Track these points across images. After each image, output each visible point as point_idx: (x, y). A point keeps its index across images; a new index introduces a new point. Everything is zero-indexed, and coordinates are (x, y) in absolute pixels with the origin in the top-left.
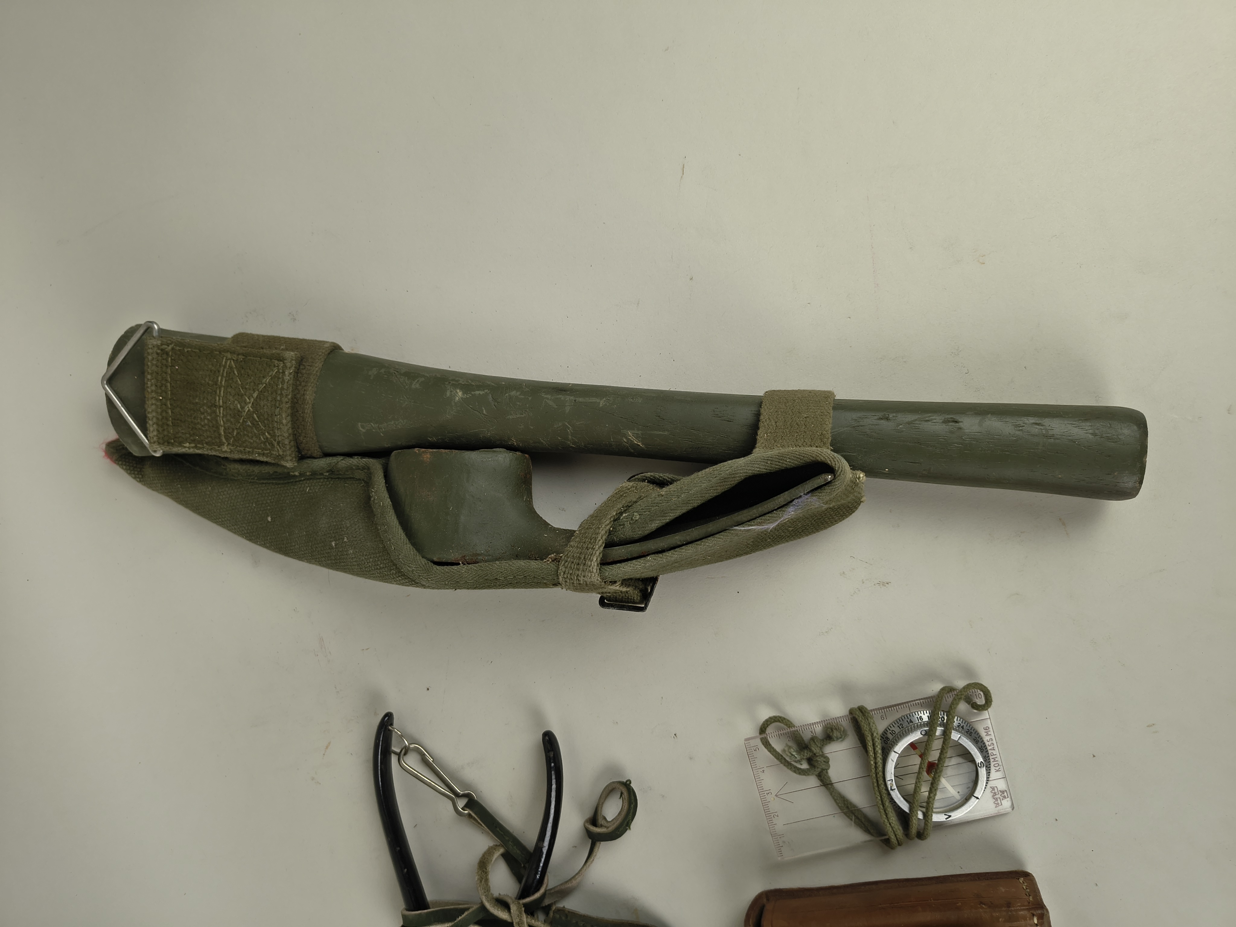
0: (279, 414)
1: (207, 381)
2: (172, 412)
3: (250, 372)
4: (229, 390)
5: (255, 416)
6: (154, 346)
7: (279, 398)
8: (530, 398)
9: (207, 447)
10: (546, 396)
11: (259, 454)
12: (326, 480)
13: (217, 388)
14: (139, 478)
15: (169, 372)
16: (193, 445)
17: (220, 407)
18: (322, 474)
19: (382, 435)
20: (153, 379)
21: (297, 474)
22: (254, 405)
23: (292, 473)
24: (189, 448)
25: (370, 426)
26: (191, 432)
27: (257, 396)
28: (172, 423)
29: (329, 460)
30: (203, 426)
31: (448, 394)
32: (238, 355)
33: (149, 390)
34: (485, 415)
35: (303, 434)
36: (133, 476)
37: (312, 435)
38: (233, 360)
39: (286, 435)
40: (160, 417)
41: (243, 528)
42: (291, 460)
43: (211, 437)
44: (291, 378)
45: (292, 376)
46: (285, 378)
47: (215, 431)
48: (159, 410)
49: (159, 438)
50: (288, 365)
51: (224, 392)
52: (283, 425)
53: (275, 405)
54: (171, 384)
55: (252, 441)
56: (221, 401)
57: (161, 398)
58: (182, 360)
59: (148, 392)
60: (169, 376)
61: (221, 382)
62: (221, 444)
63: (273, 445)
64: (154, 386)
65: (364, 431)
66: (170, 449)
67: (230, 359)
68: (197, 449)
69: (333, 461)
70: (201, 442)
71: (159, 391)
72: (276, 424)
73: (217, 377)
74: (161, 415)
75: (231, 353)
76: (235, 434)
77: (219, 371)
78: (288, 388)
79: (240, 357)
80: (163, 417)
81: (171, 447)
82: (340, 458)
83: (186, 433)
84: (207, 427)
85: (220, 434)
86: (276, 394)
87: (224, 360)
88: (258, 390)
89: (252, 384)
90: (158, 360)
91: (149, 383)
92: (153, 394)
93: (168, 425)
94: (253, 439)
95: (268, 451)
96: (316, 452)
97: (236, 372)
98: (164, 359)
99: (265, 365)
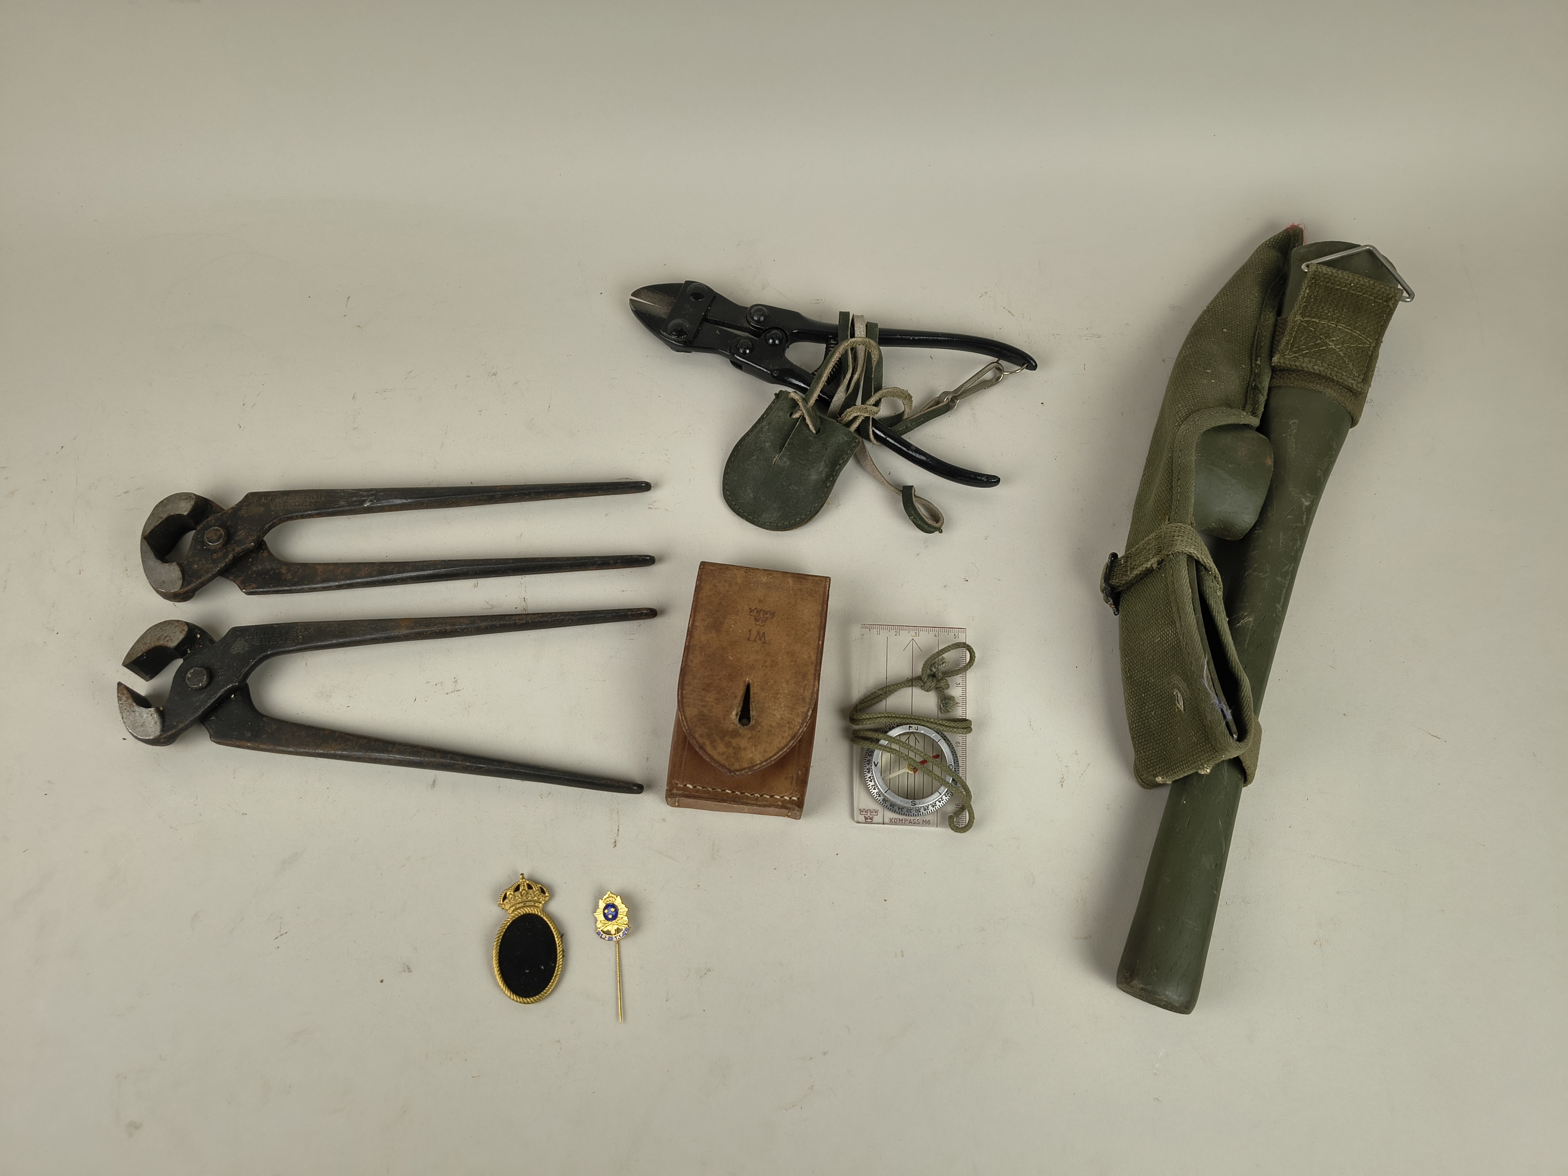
0: (1322, 365)
1: (1359, 323)
2: (1338, 289)
3: (1359, 356)
4: (1349, 336)
5: (1325, 348)
6: (1395, 293)
7: (1335, 369)
8: (1293, 554)
9: (1303, 305)
10: (1292, 566)
11: (1288, 341)
12: (1247, 382)
13: (1352, 327)
14: (1269, 243)
15: (1370, 298)
16: (1306, 295)
17: (1336, 326)
18: (1254, 380)
19: (1283, 435)
20: (1369, 284)
21: (1258, 362)
22: (1333, 351)
23: (1259, 358)
24: (1304, 292)
25: (1294, 428)
26: (1318, 298)
27: (1340, 355)
28: (1328, 286)
29: (1266, 389)
30: (1322, 307)
31: (1309, 495)
32: (1373, 352)
33: (1361, 279)
34: (1287, 515)
35: (1298, 377)
36: (1272, 240)
37: (1296, 384)
38: (1370, 347)
39: (1304, 365)
40: (1336, 279)
41: (1219, 309)
42: (1279, 362)
43: (1311, 310)
44: (1349, 383)
45: (1350, 385)
46: (1350, 379)
47: (1317, 315)
48: (1342, 280)
49: (1319, 273)
50: (1359, 385)
51: (1347, 332)
52: (1313, 366)
53: (1331, 365)
54: (1361, 296)
55: (1302, 339)
56: (1341, 328)
57: (1352, 285)
58: (1378, 310)
59: (1359, 277)
60: (1367, 296)
61: (1355, 332)
62: (1303, 316)
63: (1295, 353)
64: (1364, 283)
65: (1290, 423)
66: (1307, 278)
67: (1370, 344)
68: (1302, 297)
69: (1265, 392)
70: (1308, 302)
71: (1358, 286)
72: (1315, 360)
73: (1360, 331)
74: (1338, 281)
75: (1375, 347)
76: (1311, 329)
77: (1364, 334)
78: (1342, 379)
79: (1371, 352)
80: (1336, 281)
81: (1308, 279)
82: (1266, 398)
83: (1318, 293)
84: (1321, 310)
85: (1312, 318)
86: (1339, 369)
87: (1370, 340)
88: (1344, 357)
89: (1350, 354)
90: (1383, 293)
91: (1367, 280)
92: (1357, 281)
93: (1328, 283)
94: (1304, 341)
95: (1289, 348)
96: (1276, 382)
97: (1360, 345)
98: (1383, 297)
99: (1361, 368)
